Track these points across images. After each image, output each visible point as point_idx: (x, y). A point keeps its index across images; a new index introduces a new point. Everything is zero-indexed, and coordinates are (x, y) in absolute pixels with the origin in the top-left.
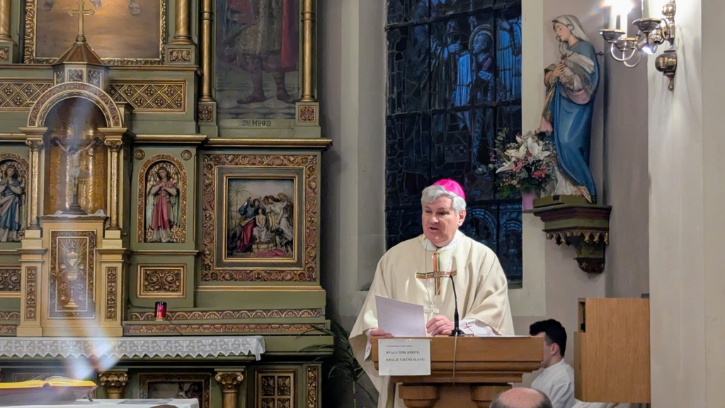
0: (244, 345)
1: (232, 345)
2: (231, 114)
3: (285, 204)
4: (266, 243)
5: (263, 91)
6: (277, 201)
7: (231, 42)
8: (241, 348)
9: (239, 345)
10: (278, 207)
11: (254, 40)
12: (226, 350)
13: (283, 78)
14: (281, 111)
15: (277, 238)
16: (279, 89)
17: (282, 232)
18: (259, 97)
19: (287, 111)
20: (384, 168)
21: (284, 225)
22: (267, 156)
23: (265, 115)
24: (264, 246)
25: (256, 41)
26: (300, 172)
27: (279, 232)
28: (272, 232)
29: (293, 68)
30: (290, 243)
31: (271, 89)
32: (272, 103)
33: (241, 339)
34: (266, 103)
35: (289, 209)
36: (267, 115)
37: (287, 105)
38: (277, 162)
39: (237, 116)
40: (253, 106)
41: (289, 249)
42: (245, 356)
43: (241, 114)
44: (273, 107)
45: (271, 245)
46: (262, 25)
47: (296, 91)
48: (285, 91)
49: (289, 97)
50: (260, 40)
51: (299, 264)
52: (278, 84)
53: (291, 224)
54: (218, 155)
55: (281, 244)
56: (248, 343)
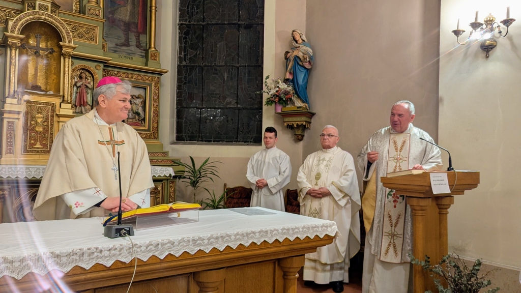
0: (166, 171)
1: (160, 171)
2: (112, 50)
3: (142, 100)
4: (132, 119)
5: (129, 41)
6: (137, 98)
7: (113, 13)
8: (164, 172)
9: (163, 171)
10: (138, 101)
11: (125, 13)
12: (157, 174)
13: (139, 36)
14: (138, 53)
15: (137, 117)
16: (137, 42)
17: (140, 114)
18: (127, 44)
19: (140, 54)
20: (176, 88)
21: (140, 111)
22: (135, 74)
23: (129, 54)
24: (131, 120)
25: (126, 15)
26: (150, 85)
27: (138, 114)
28: (134, 113)
29: (144, 32)
30: (144, 119)
31: (133, 41)
32: (133, 48)
33: (164, 168)
34: (130, 48)
35: (144, 102)
36: (130, 55)
37: (140, 51)
38: (139, 78)
39: (115, 51)
40: (124, 48)
41: (143, 122)
42: (166, 177)
43: (118, 51)
44: (133, 50)
45: (134, 120)
46: (129, 7)
47: (145, 45)
48: (140, 44)
49: (142, 47)
50: (128, 15)
51: (149, 130)
52: (136, 39)
53: (144, 111)
54: (109, 71)
55: (138, 119)
56: (168, 170)
